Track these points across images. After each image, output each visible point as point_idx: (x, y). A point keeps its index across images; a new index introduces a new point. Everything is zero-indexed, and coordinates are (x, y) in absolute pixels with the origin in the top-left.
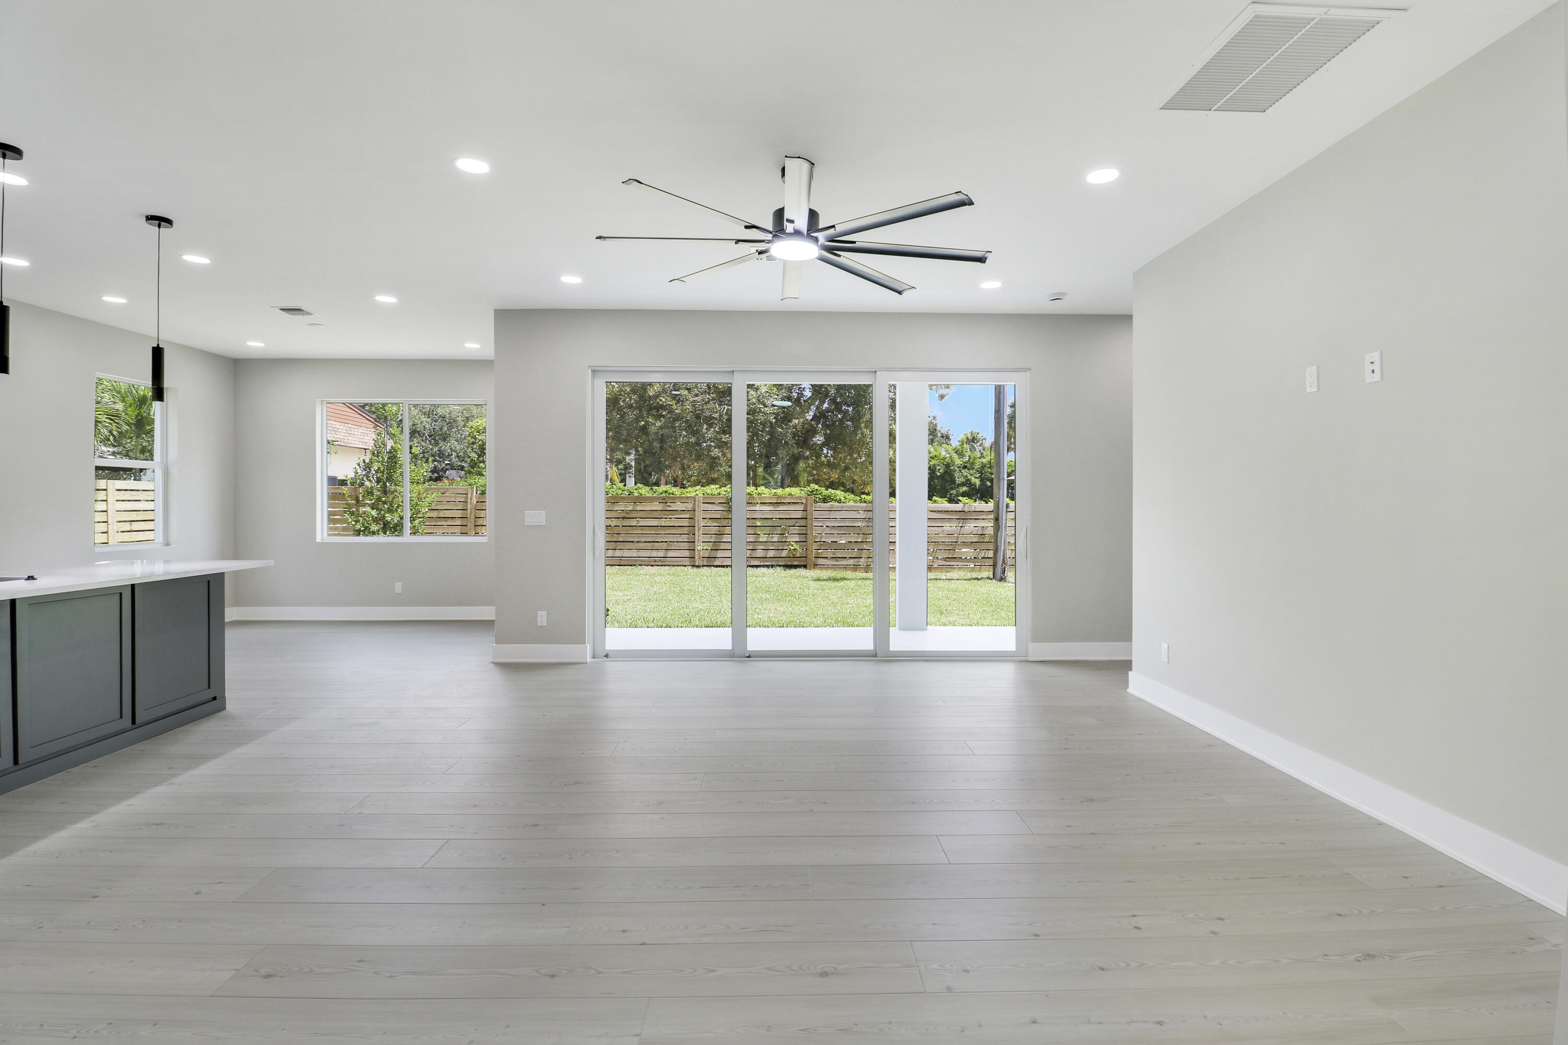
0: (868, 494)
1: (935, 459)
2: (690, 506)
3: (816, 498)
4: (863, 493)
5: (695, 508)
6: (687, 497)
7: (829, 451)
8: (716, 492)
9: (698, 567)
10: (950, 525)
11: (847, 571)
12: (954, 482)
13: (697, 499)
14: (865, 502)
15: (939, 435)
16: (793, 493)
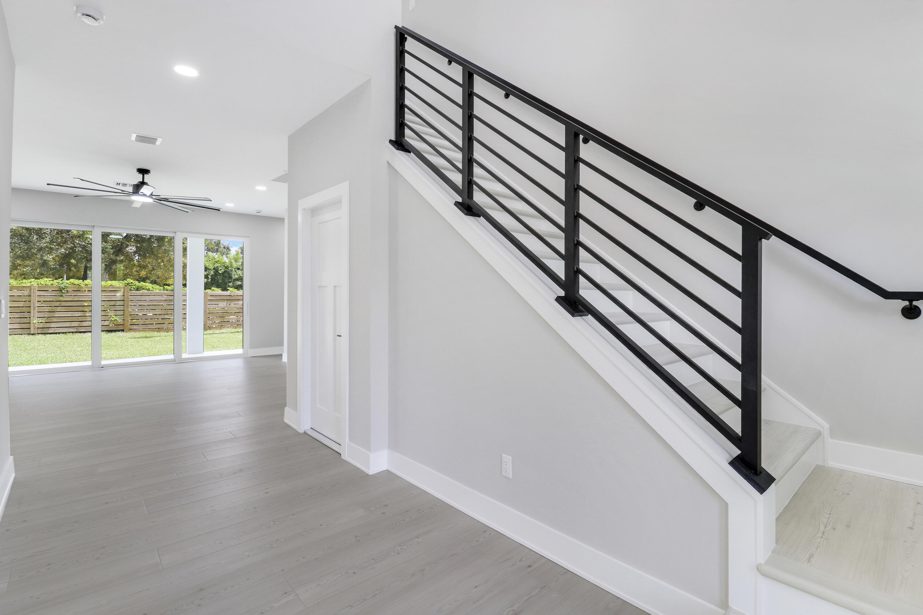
0: (169, 285)
1: (218, 262)
2: (26, 293)
3: (131, 287)
4: (167, 285)
5: (31, 294)
6: (24, 287)
7: (139, 257)
8: (49, 283)
9: (32, 334)
10: (223, 303)
11: (154, 332)
12: (230, 277)
13: (32, 288)
14: (167, 290)
15: (222, 246)
16: (113, 285)
